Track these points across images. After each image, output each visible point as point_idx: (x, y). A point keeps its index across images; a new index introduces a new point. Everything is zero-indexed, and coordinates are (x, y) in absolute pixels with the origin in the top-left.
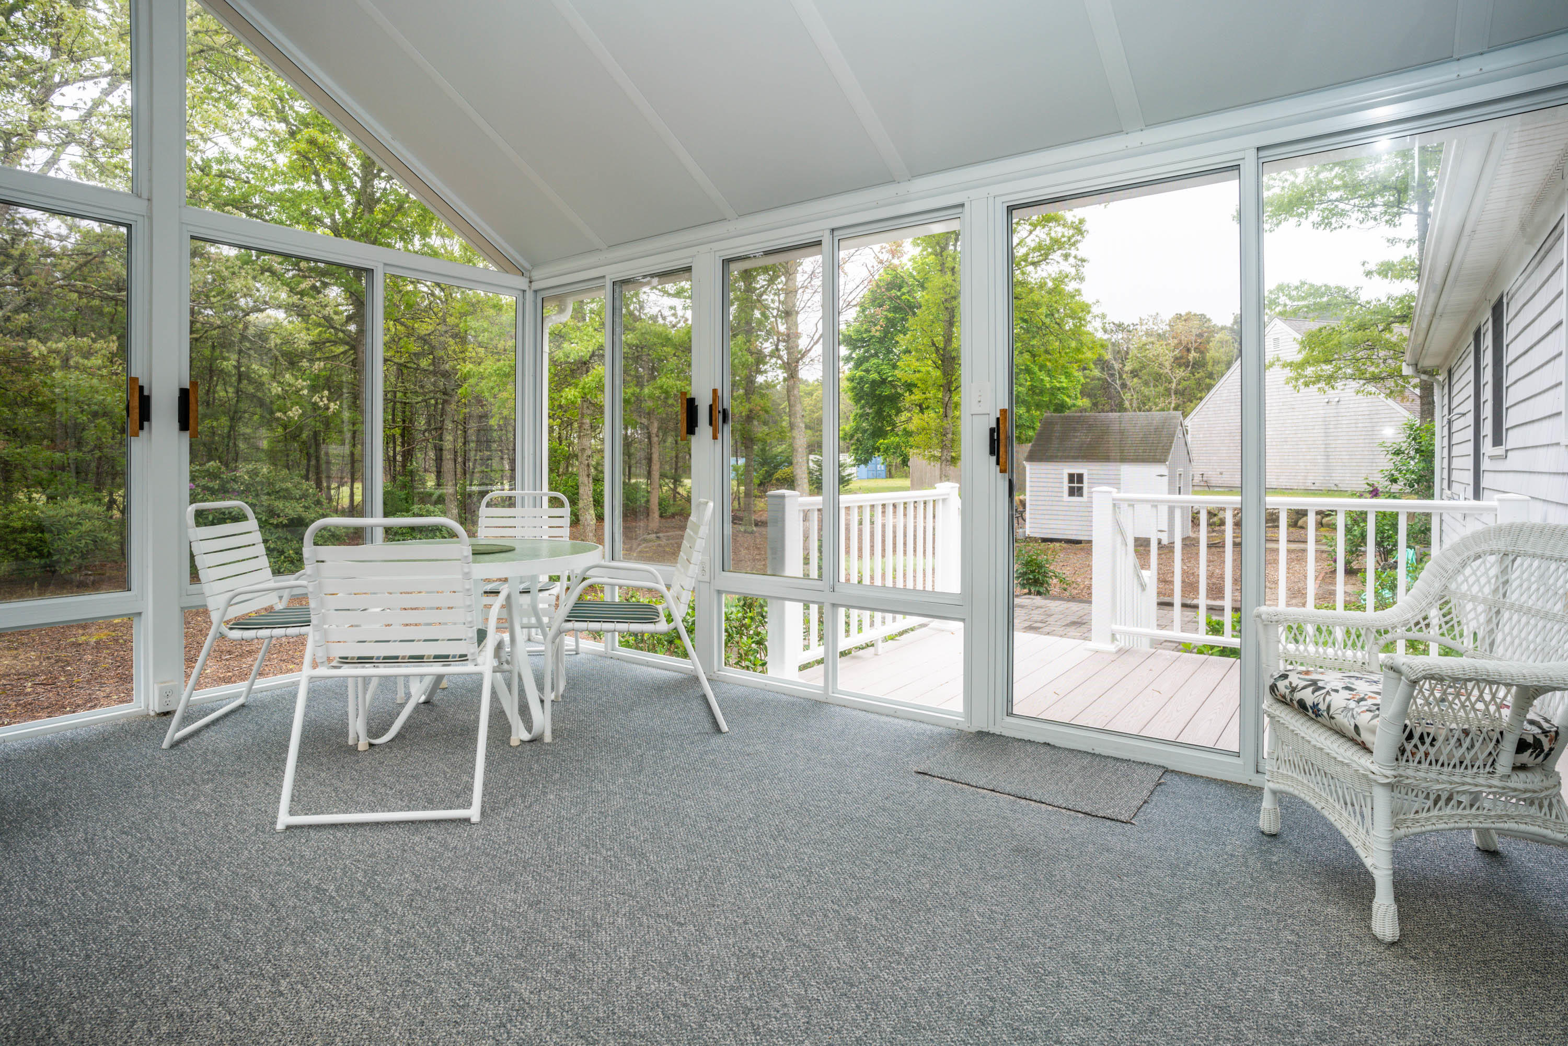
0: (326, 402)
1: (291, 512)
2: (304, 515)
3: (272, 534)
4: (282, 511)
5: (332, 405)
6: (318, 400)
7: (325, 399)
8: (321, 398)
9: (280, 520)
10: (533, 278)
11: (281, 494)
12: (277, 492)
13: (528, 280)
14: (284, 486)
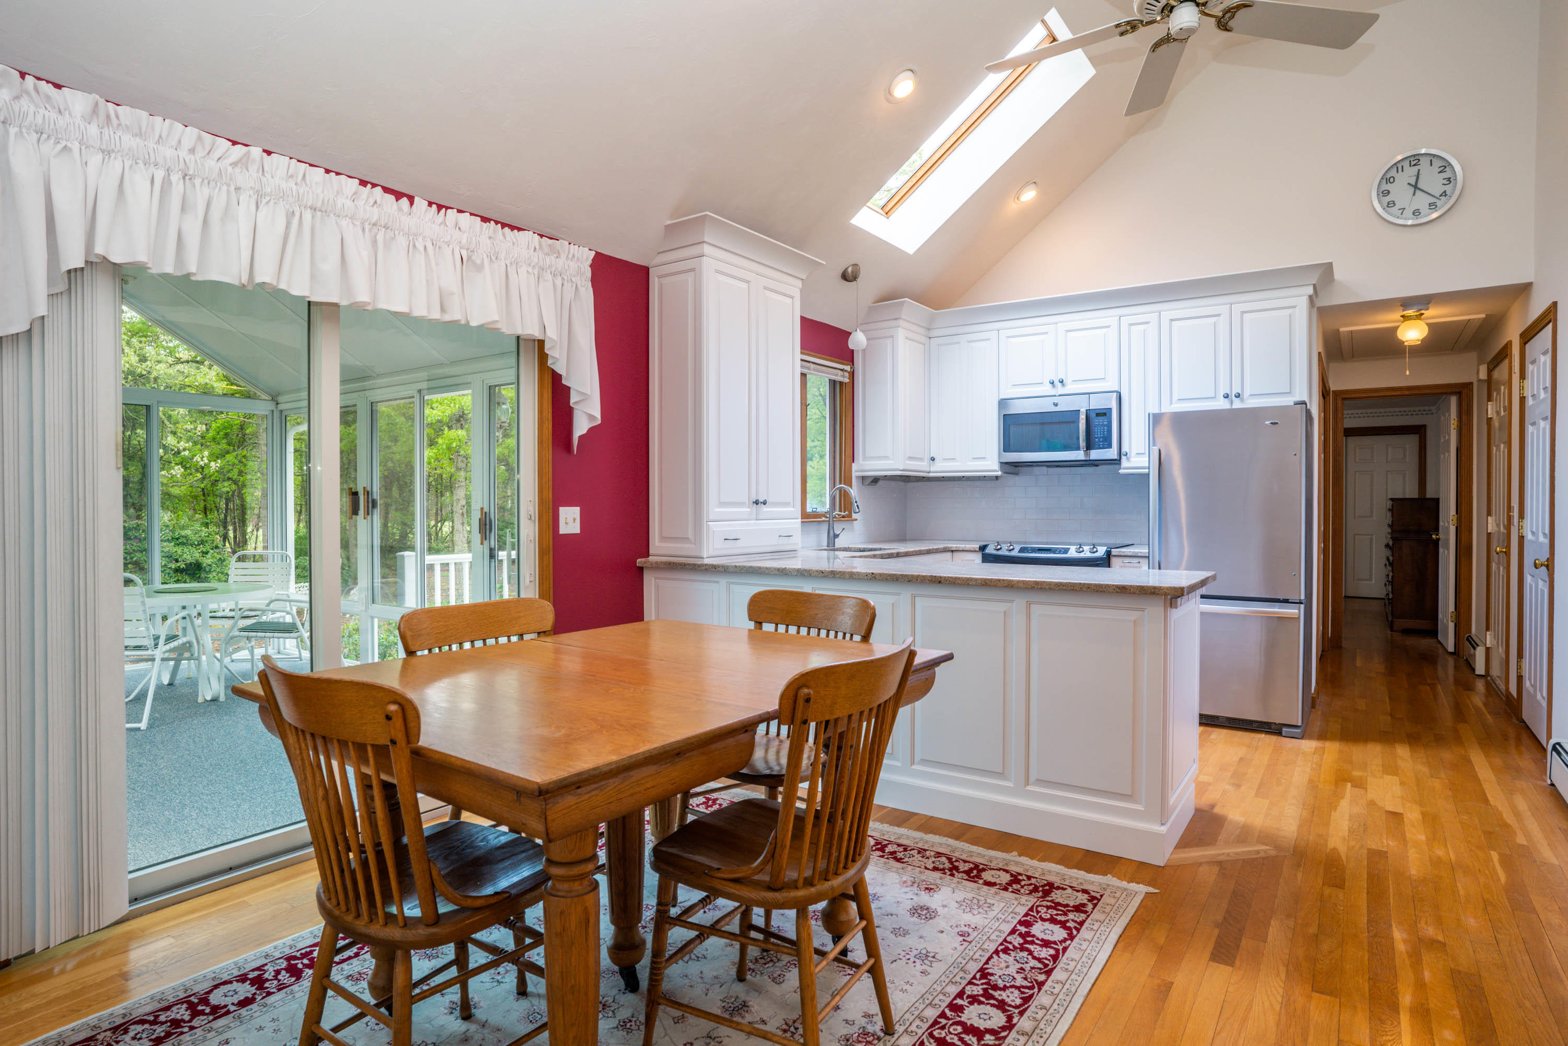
0: (206, 461)
1: (189, 557)
2: (201, 560)
3: (171, 577)
4: (180, 556)
5: (213, 464)
6: (199, 459)
7: (205, 459)
8: (202, 458)
9: (178, 564)
10: (279, 401)
11: (180, 541)
12: (177, 539)
13: (275, 403)
14: (183, 533)
